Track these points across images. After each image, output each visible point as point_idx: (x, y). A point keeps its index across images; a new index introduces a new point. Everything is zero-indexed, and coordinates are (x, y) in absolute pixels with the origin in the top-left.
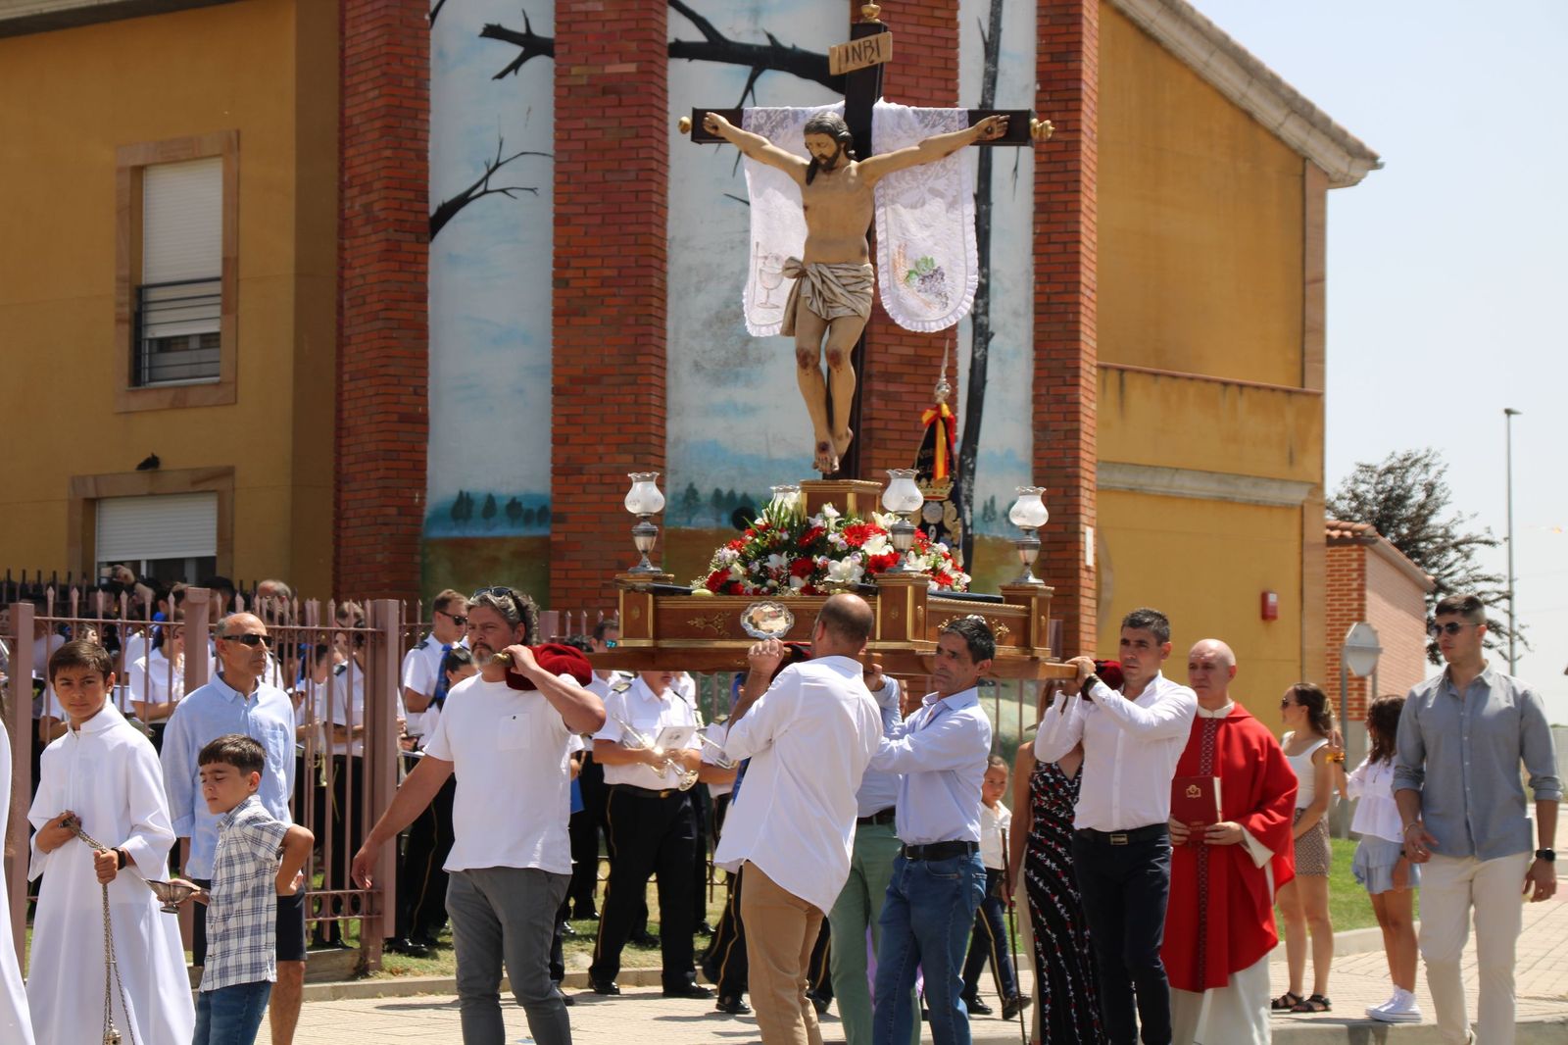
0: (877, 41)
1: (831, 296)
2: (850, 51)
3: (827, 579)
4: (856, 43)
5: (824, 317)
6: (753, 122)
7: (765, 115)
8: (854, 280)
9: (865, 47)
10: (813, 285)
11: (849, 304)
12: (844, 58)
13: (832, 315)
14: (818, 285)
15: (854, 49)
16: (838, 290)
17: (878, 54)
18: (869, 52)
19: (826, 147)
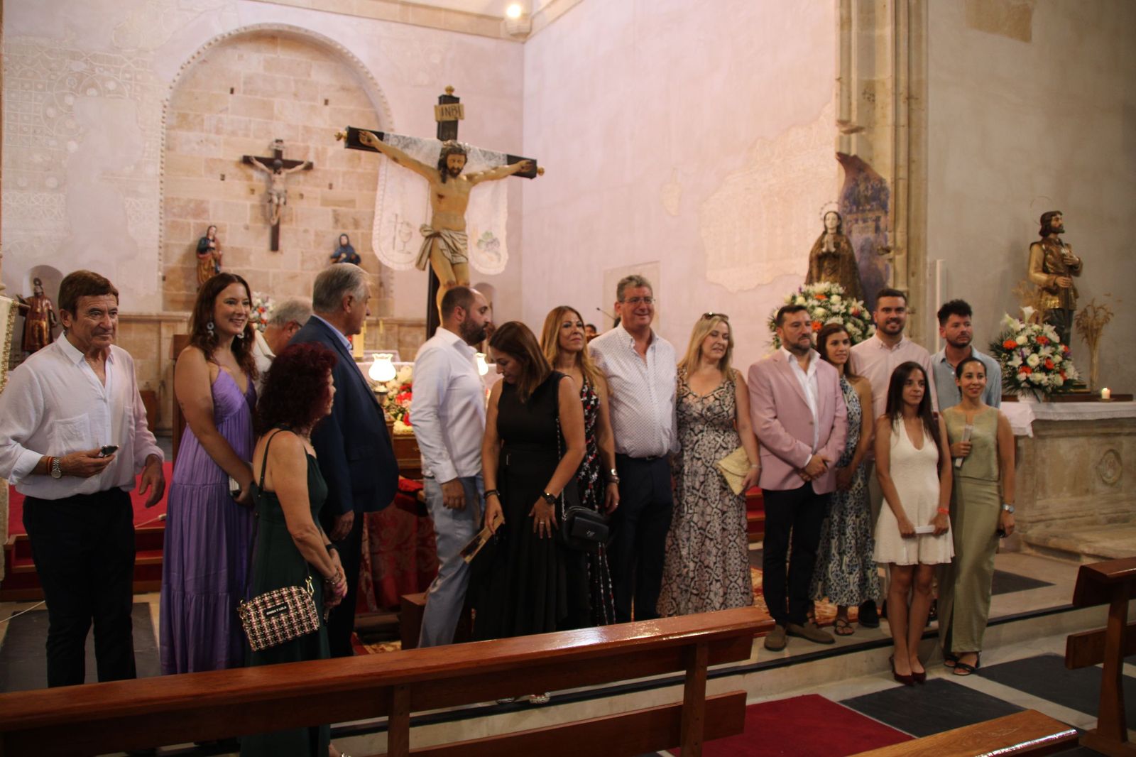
0: (459, 107)
1: (454, 248)
2: (444, 111)
4: (447, 106)
5: (452, 261)
9: (453, 110)
10: (445, 241)
12: (437, 113)
13: (455, 260)
14: (450, 242)
15: (446, 109)
16: (460, 246)
17: (460, 115)
18: (455, 112)
19: (461, 163)
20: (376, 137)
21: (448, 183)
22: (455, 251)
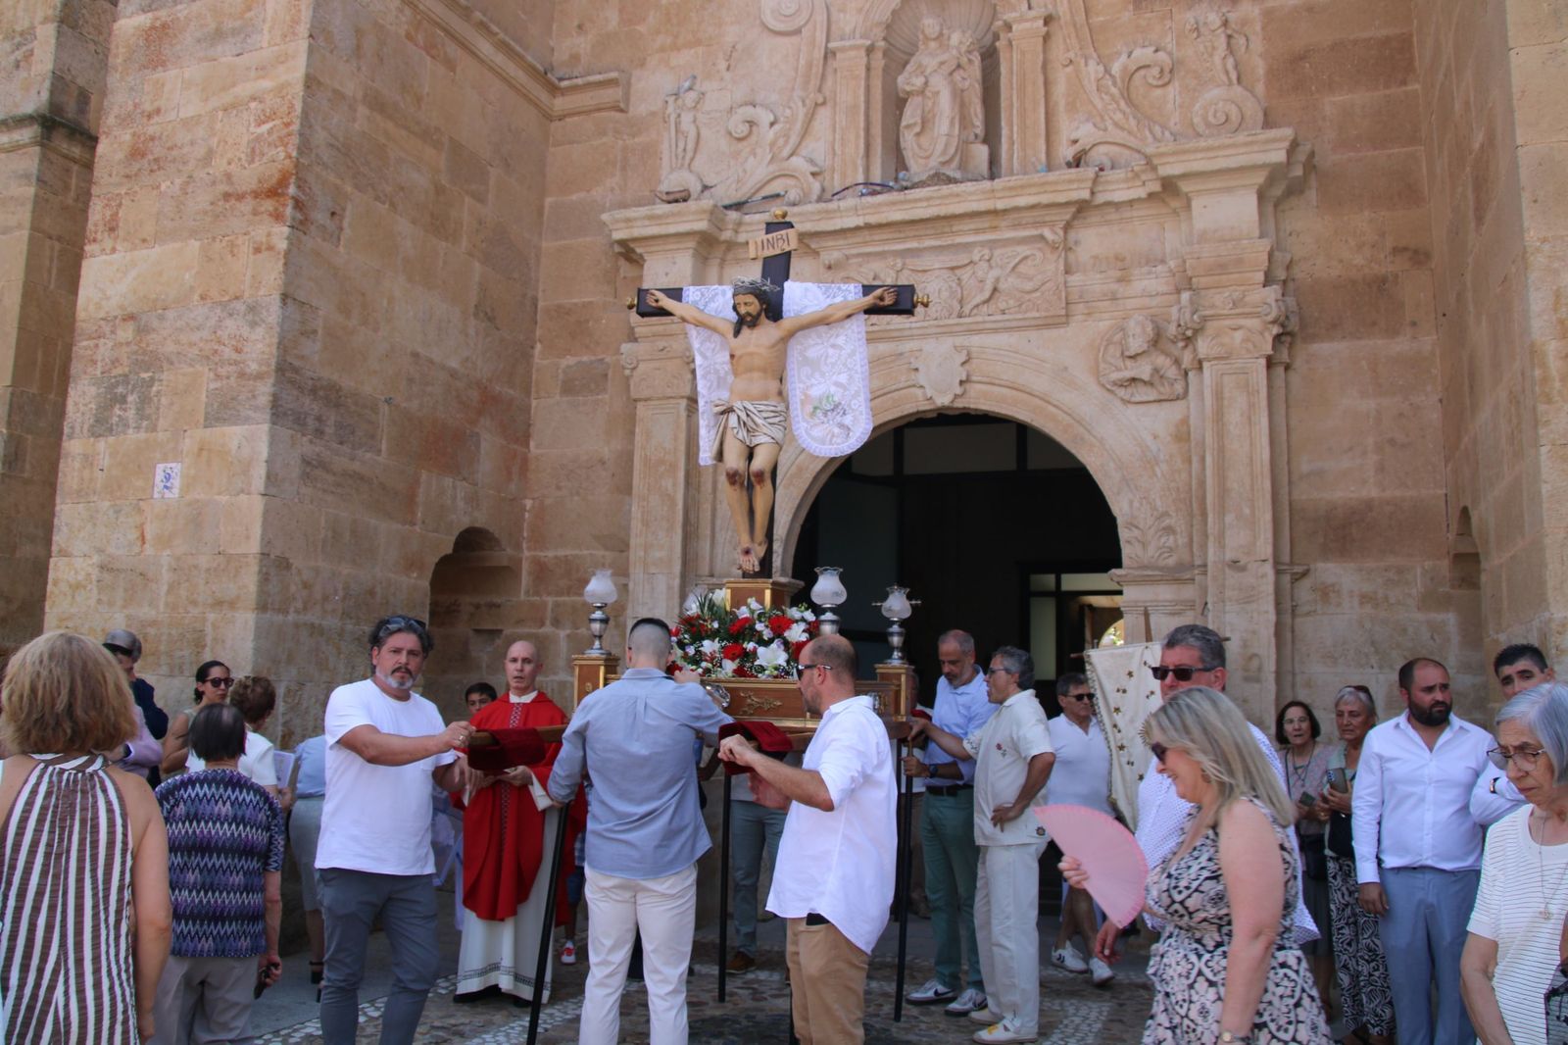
0: (787, 235)
1: (754, 428)
2: (765, 242)
3: (756, 663)
4: (770, 236)
5: (748, 443)
7: (699, 293)
9: (778, 240)
10: (739, 417)
11: (769, 432)
12: (760, 247)
13: (755, 441)
14: (743, 416)
15: (768, 240)
16: (759, 421)
17: (788, 244)
18: (781, 242)
19: (753, 306)
21: (740, 336)
22: (753, 433)
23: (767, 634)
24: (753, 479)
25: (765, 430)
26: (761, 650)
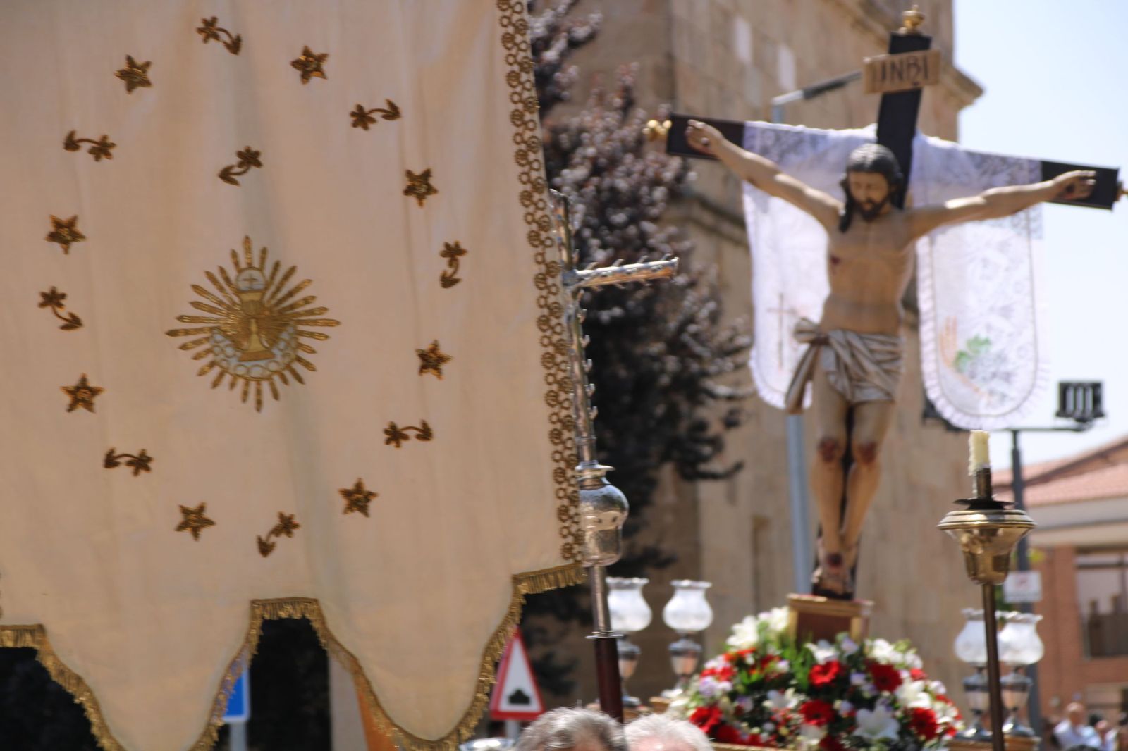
0: (925, 60)
1: (861, 373)
2: (888, 70)
3: (857, 732)
4: (897, 58)
5: (849, 397)
6: (758, 143)
7: (772, 134)
8: (888, 357)
9: (909, 66)
10: (838, 358)
11: (883, 385)
12: (879, 75)
13: (861, 396)
14: (846, 357)
15: (893, 66)
16: (871, 367)
17: (926, 76)
18: (913, 71)
19: (876, 189)
20: (716, 133)
21: (851, 232)
22: (857, 380)
23: (867, 690)
24: (856, 454)
25: (877, 381)
26: (862, 714)
